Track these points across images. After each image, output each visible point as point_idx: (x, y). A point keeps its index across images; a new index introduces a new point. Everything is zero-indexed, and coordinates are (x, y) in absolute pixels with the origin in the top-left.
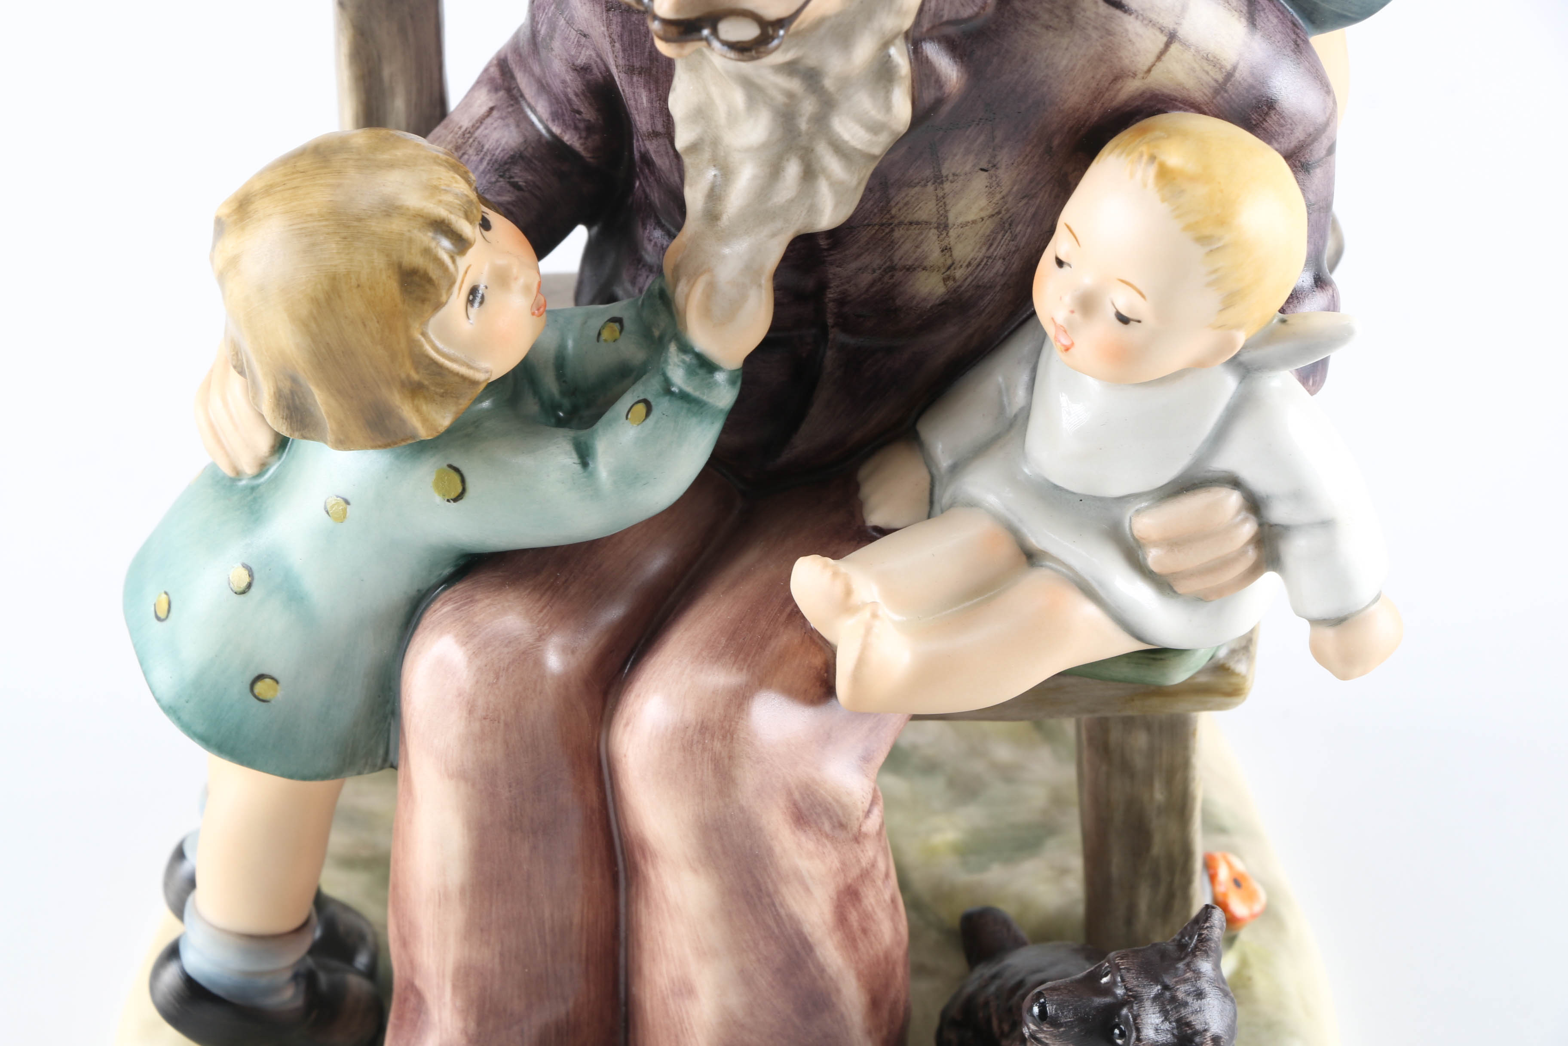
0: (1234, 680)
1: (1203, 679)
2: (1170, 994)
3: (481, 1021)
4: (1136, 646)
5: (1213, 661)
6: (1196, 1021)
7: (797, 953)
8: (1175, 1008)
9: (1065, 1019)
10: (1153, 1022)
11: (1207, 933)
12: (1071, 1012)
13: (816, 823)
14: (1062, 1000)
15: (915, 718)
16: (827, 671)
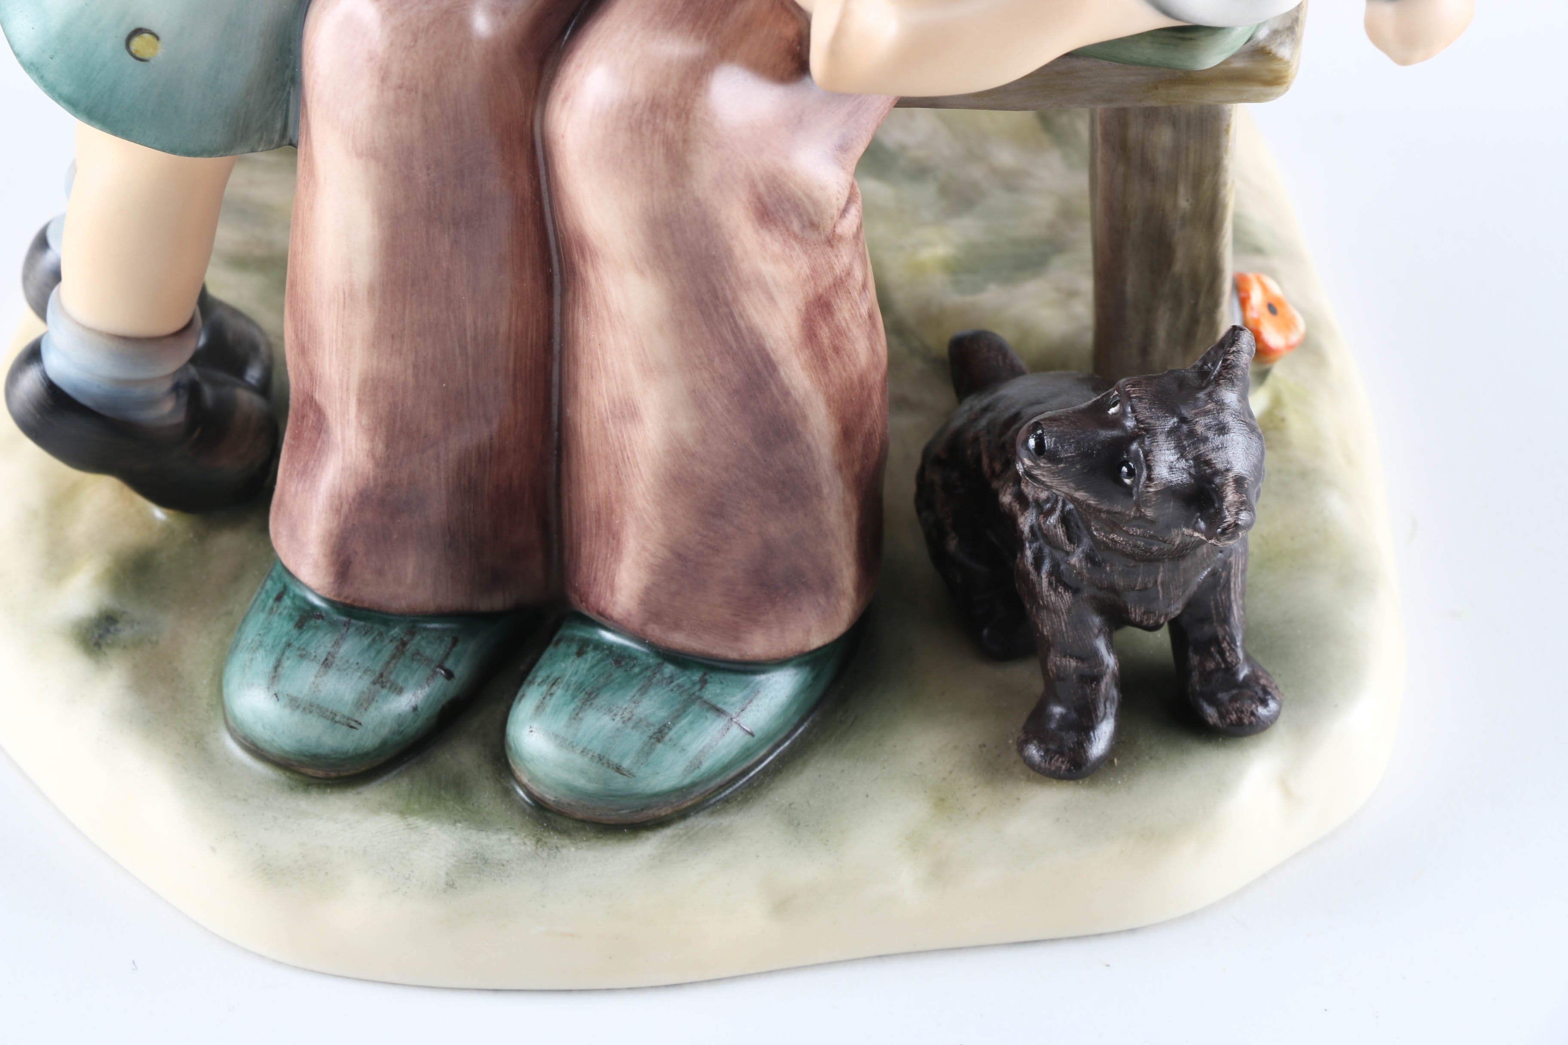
0: (1275, 66)
1: (1239, 64)
2: (1187, 428)
3: (390, 442)
4: (1163, 22)
5: (1250, 42)
6: (1216, 460)
7: (758, 373)
8: (1193, 443)
9: (1066, 453)
10: (1167, 459)
11: (1234, 358)
12: (1073, 445)
13: (784, 222)
14: (1063, 431)
15: (904, 103)
16: (800, 43)
